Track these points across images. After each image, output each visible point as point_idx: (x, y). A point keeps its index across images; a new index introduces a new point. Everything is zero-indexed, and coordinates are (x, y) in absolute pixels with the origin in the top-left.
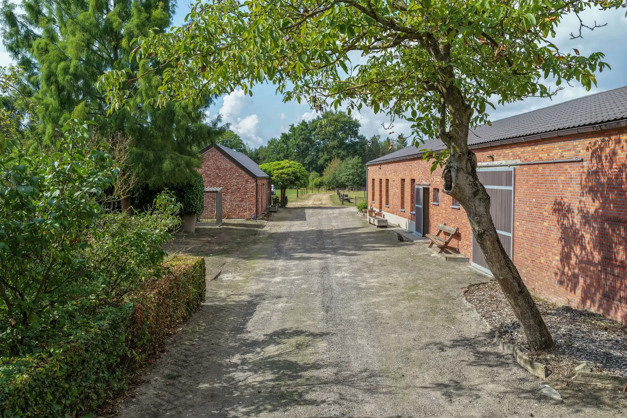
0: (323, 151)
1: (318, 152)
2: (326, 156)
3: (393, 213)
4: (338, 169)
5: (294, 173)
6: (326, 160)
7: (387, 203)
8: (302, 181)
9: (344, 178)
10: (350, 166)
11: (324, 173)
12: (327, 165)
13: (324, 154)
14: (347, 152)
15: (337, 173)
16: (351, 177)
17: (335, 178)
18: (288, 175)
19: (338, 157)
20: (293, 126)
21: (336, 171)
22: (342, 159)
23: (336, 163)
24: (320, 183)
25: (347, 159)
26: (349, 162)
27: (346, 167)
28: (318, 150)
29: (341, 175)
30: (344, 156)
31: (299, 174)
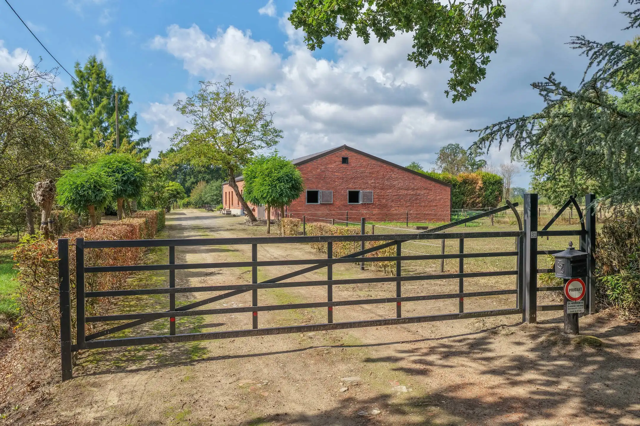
0: (189, 175)
1: (185, 176)
2: (192, 180)
3: (235, 208)
4: (204, 191)
5: (176, 190)
6: (193, 183)
7: (232, 204)
8: (181, 195)
9: (209, 198)
10: (214, 188)
11: (191, 194)
12: (194, 188)
13: (191, 177)
14: (212, 177)
15: (202, 194)
16: (215, 197)
17: (201, 198)
18: (172, 191)
19: (204, 180)
20: (162, 152)
21: (201, 192)
22: (207, 182)
23: (202, 185)
24: (188, 203)
25: (211, 182)
26: (213, 185)
27: (211, 189)
28: (185, 174)
29: (206, 196)
30: (209, 179)
31: (179, 191)
